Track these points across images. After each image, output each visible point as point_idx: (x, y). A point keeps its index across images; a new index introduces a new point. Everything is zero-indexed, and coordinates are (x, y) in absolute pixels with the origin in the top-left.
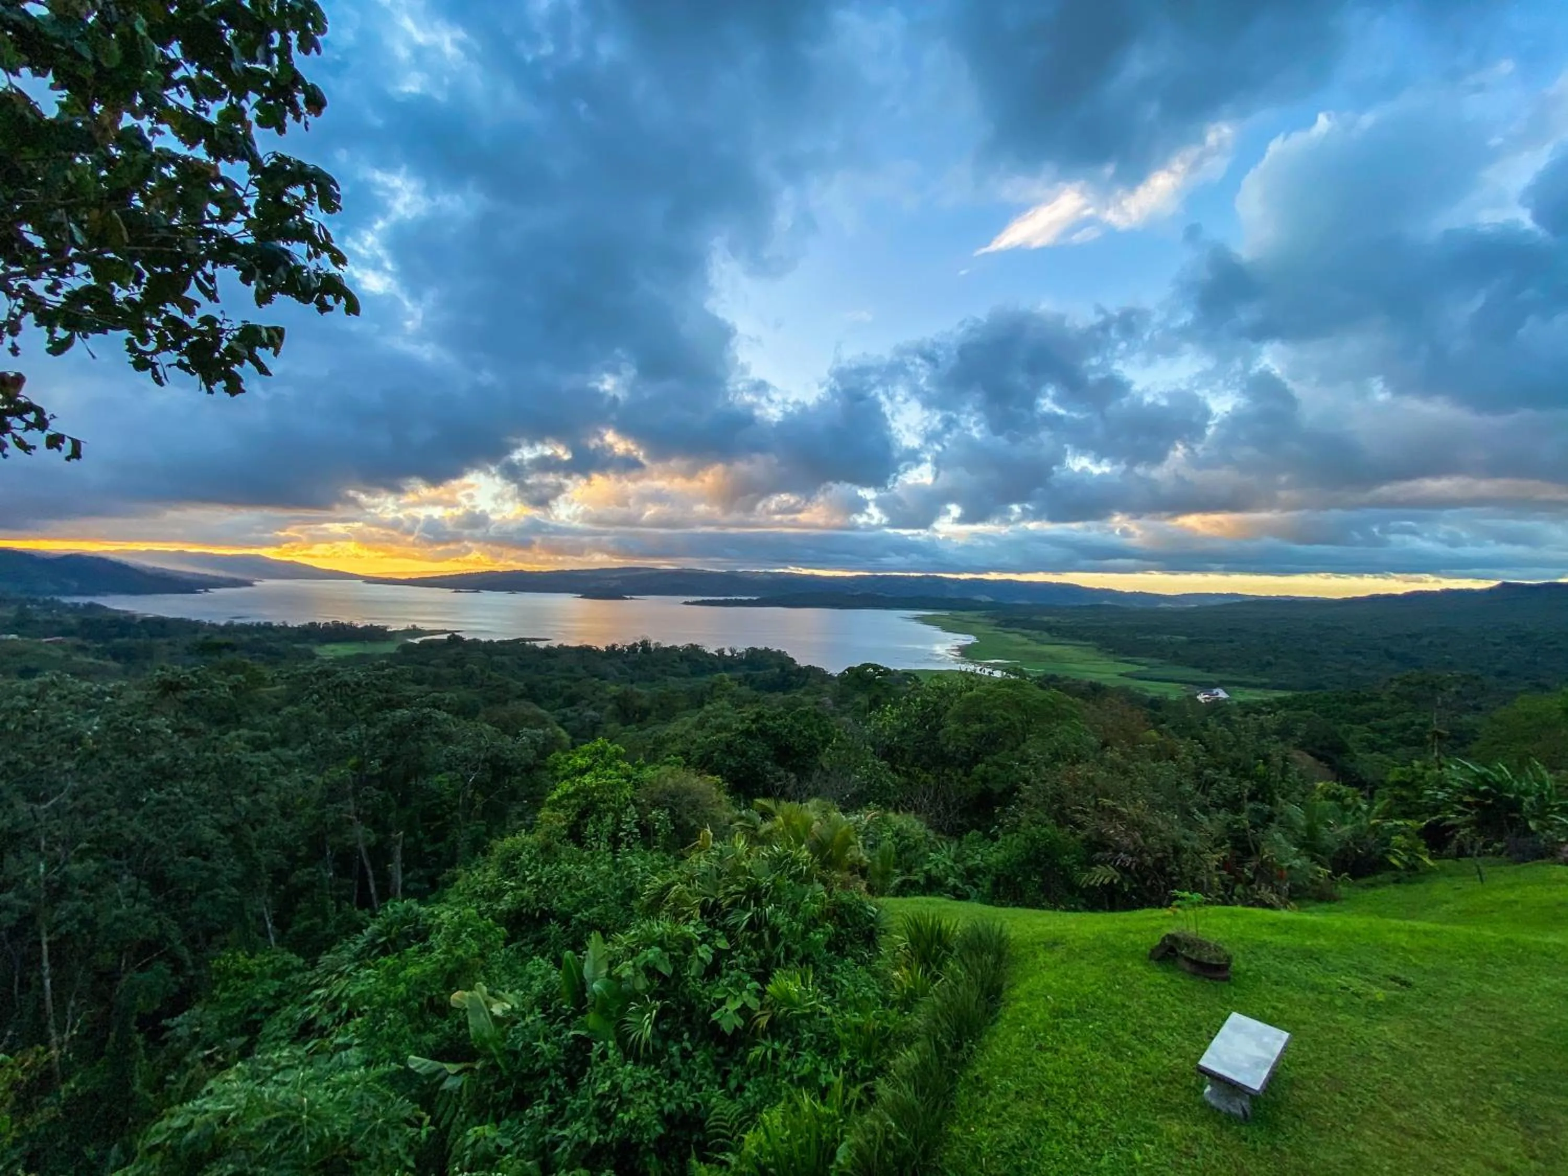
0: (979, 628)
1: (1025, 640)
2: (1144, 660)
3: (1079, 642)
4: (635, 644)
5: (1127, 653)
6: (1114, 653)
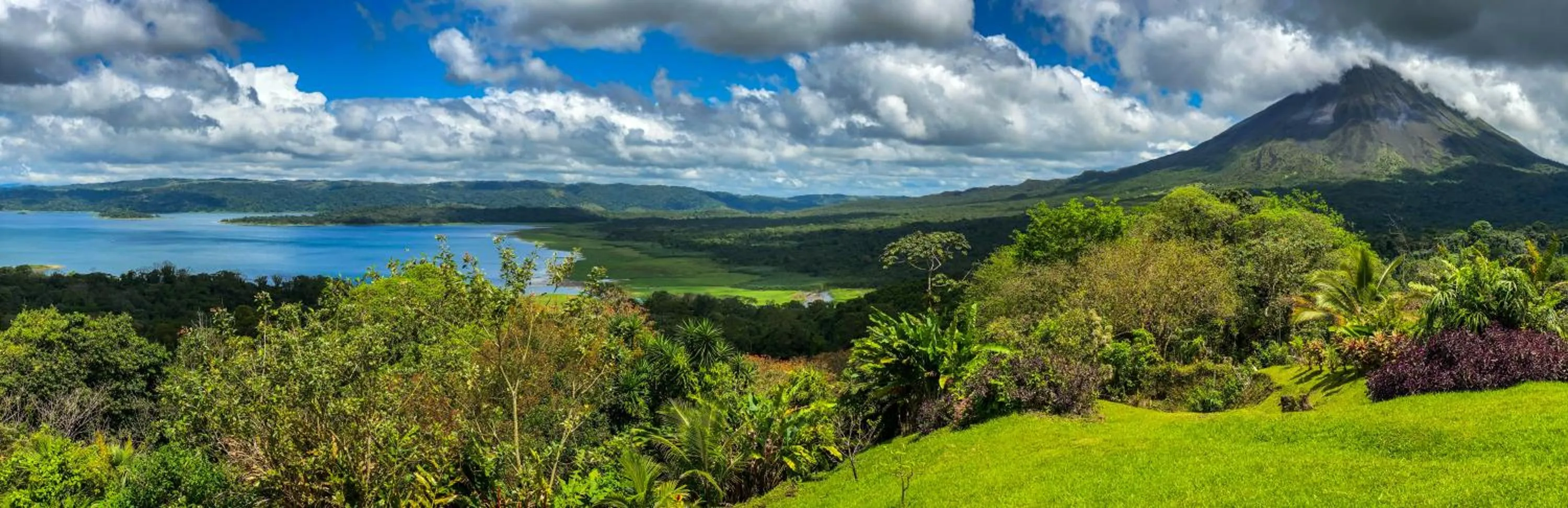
0: (586, 243)
1: (636, 254)
2: (757, 270)
3: (695, 254)
4: (155, 272)
5: (741, 263)
6: (728, 263)
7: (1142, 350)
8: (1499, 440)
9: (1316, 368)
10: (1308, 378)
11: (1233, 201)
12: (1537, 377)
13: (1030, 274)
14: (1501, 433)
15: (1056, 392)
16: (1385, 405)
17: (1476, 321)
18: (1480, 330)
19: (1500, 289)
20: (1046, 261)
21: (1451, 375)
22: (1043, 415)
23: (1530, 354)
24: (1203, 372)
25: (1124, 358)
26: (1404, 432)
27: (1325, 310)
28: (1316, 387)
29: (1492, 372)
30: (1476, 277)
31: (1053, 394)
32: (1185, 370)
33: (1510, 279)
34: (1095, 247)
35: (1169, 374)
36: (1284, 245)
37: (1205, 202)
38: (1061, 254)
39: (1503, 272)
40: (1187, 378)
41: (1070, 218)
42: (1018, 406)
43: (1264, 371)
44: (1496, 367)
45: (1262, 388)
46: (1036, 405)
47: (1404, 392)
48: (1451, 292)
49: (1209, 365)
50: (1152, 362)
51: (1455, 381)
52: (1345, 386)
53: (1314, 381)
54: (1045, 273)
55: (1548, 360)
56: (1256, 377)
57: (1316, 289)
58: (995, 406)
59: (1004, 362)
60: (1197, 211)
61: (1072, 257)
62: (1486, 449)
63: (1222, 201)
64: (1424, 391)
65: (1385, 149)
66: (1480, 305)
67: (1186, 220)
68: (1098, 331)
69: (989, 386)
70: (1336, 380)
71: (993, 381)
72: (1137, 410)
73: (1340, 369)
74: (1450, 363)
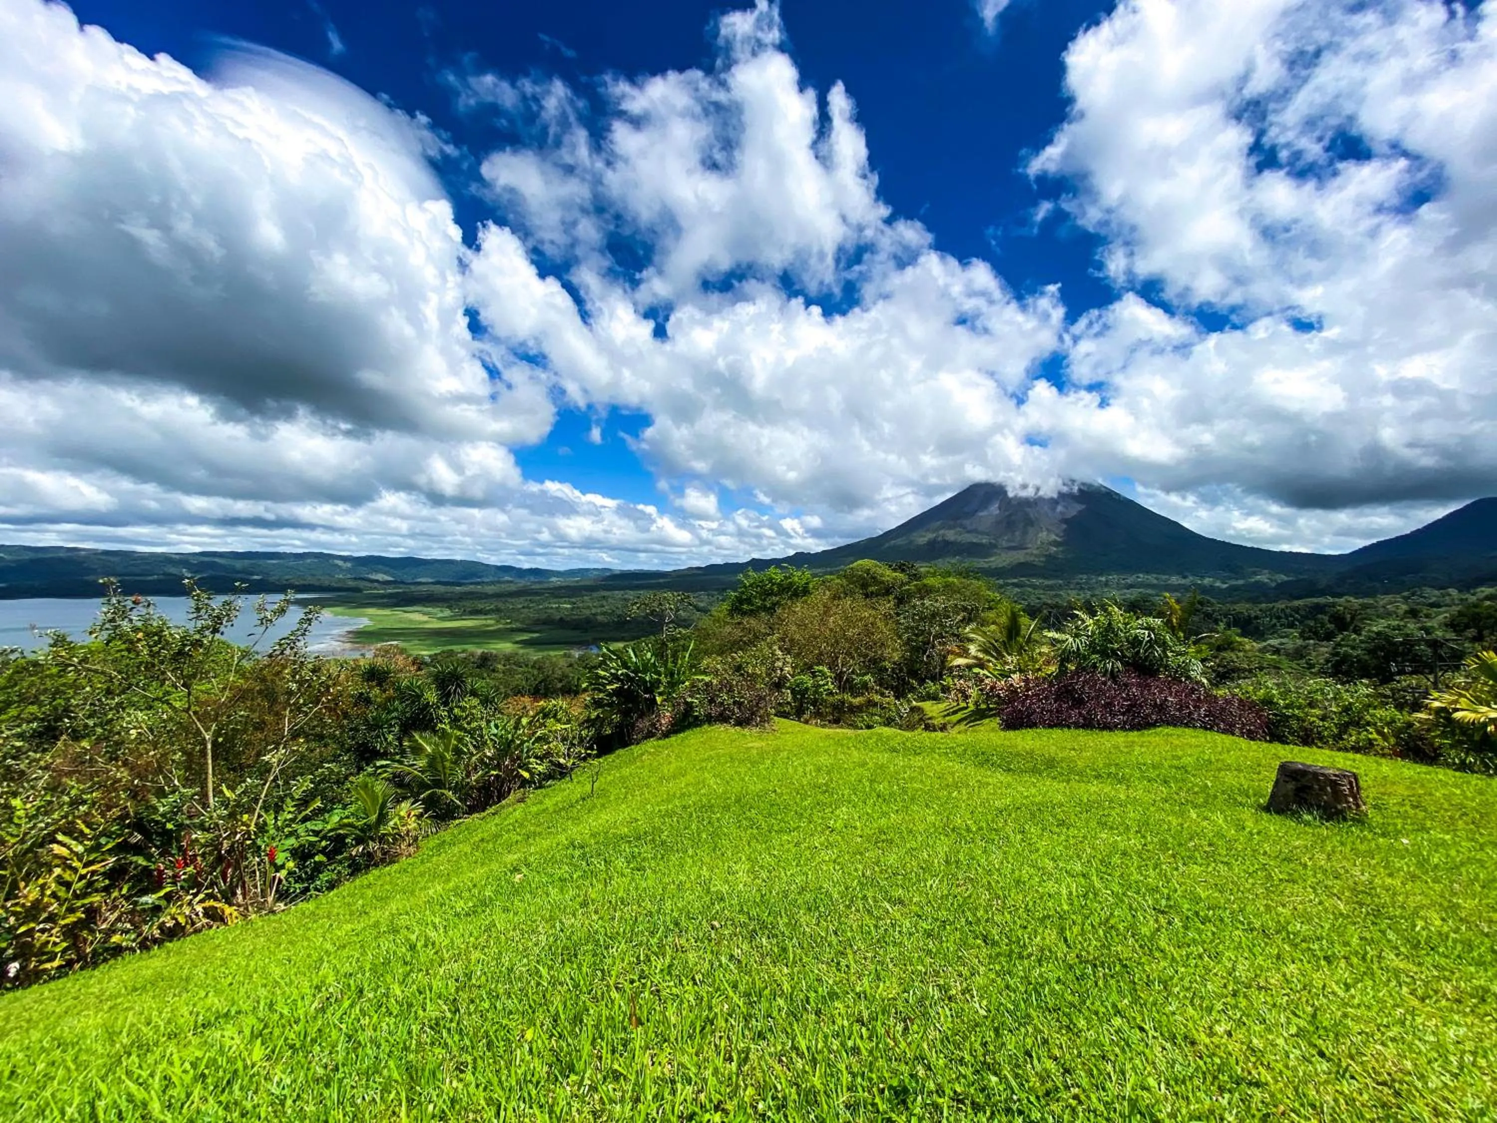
7: (821, 683)
8: (1113, 770)
9: (963, 705)
10: (955, 712)
11: (903, 571)
12: (1174, 722)
13: (739, 623)
14: (1117, 765)
15: (739, 708)
16: (1011, 734)
17: (1109, 666)
18: (1113, 676)
19: (1136, 637)
20: (752, 613)
21: (1080, 713)
22: (728, 726)
23: (1166, 700)
24: (871, 703)
25: (807, 689)
26: (1018, 754)
27: (976, 658)
28: (960, 721)
29: (1123, 714)
30: (1110, 627)
31: (736, 710)
32: (857, 701)
33: (1146, 629)
34: (789, 603)
35: (843, 703)
36: (940, 603)
37: (880, 571)
38: (764, 608)
39: (1140, 621)
40: (857, 707)
41: (770, 580)
42: (710, 720)
43: (919, 704)
44: (1128, 711)
45: (917, 717)
46: (723, 718)
47: (1032, 725)
48: (1084, 639)
49: (877, 698)
50: (831, 694)
51: (1085, 719)
52: (987, 721)
53: (959, 716)
54: (751, 622)
55: (1188, 707)
56: (913, 709)
57: (970, 640)
58: (691, 720)
59: (700, 685)
60: (874, 578)
61: (771, 610)
62: (1097, 777)
63: (895, 570)
64: (1051, 726)
65: (1045, 533)
66: (1114, 651)
67: (864, 586)
68: (779, 664)
69: (686, 703)
70: (979, 715)
71: (689, 700)
72: (807, 726)
73: (983, 706)
74: (1079, 703)
